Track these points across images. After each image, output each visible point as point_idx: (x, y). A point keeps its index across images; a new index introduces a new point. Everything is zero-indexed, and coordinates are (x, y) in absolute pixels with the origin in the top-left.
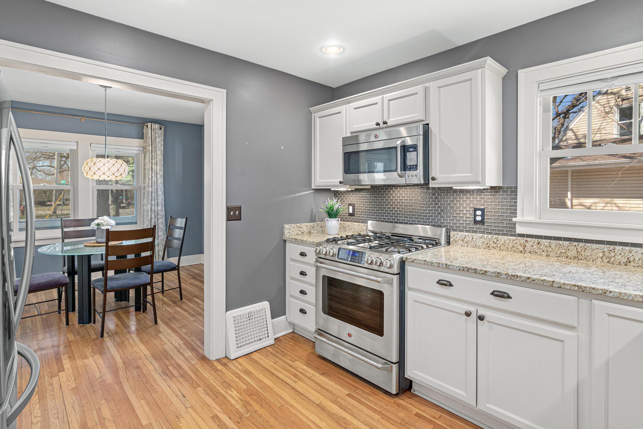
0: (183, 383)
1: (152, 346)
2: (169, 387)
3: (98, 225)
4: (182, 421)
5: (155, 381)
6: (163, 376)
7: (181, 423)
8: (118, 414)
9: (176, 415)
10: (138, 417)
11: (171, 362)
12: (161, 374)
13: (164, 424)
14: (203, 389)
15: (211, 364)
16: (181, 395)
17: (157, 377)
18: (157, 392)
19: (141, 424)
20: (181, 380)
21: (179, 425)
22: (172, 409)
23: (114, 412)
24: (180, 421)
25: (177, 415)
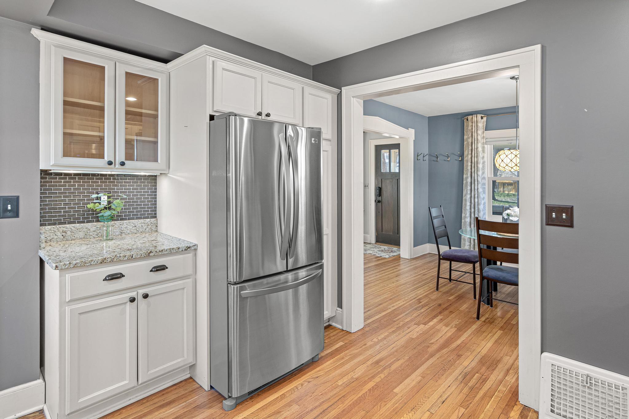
0: (461, 394)
1: (497, 350)
2: (449, 386)
3: (508, 215)
4: (410, 414)
5: (450, 374)
6: (461, 376)
7: (407, 415)
8: (398, 372)
9: (416, 406)
10: (401, 383)
11: (487, 372)
12: (463, 373)
13: (400, 403)
14: (465, 413)
15: (513, 404)
16: (444, 400)
17: (457, 372)
18: (437, 381)
19: (393, 389)
20: (466, 390)
21: (405, 414)
22: (422, 401)
23: (400, 368)
24: (409, 413)
25: (415, 408)
